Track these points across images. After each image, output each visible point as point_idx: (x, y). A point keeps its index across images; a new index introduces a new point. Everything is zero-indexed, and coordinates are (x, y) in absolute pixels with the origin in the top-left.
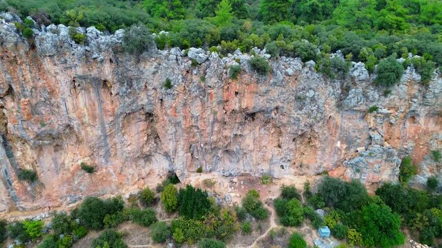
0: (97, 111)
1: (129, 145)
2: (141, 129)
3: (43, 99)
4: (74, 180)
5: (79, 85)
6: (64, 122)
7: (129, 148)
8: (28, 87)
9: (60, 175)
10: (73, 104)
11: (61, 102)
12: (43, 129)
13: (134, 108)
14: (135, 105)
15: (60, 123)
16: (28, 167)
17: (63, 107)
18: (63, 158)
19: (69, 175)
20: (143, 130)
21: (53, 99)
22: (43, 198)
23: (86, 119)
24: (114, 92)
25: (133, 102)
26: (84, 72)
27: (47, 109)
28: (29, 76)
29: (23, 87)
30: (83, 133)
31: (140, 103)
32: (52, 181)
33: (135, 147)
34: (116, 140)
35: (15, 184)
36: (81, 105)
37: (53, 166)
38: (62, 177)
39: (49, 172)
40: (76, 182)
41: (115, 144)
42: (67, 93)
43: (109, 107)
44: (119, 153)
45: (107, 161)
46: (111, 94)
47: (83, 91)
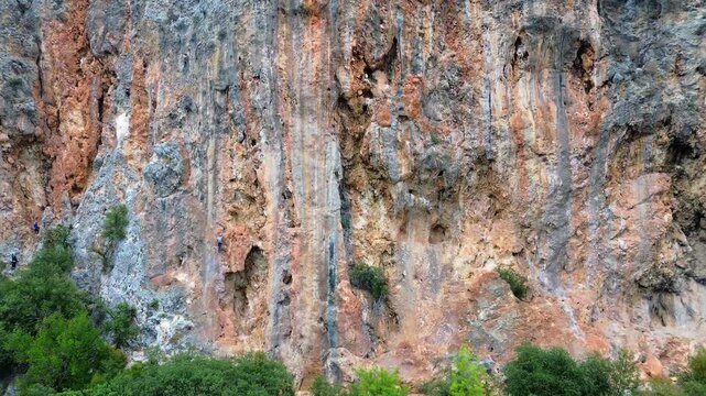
0: (554, 125)
1: (619, 235)
2: (656, 188)
3: (446, 83)
4: (477, 308)
5: (526, 55)
6: (477, 143)
7: (621, 242)
8: (425, 54)
9: (440, 295)
10: (505, 97)
11: (483, 89)
12: (435, 149)
13: (651, 111)
14: (654, 103)
15: (467, 144)
16: (371, 262)
17: (484, 103)
18: (449, 255)
19: (464, 296)
20: (660, 193)
21: (466, 85)
22: (393, 352)
23: (531, 135)
24: (596, 80)
25: (650, 96)
26: (549, 10)
27: (447, 110)
28: (429, 33)
29: (417, 47)
30: (514, 179)
31: (666, 100)
32: (420, 309)
33: (638, 239)
34: (588, 214)
35: (343, 285)
36: (522, 103)
37: (427, 267)
38: (445, 301)
39: (415, 282)
40: (482, 315)
41: (584, 226)
42: (497, 73)
43: (585, 114)
44: (591, 256)
45: (555, 284)
46: (589, 85)
47: (528, 75)
